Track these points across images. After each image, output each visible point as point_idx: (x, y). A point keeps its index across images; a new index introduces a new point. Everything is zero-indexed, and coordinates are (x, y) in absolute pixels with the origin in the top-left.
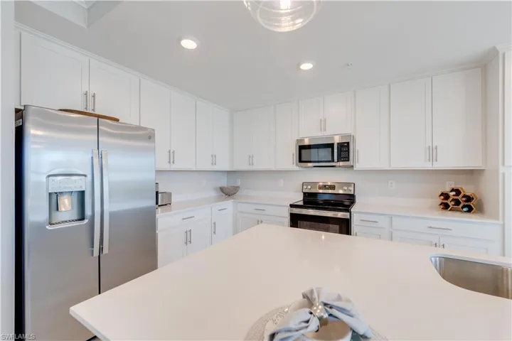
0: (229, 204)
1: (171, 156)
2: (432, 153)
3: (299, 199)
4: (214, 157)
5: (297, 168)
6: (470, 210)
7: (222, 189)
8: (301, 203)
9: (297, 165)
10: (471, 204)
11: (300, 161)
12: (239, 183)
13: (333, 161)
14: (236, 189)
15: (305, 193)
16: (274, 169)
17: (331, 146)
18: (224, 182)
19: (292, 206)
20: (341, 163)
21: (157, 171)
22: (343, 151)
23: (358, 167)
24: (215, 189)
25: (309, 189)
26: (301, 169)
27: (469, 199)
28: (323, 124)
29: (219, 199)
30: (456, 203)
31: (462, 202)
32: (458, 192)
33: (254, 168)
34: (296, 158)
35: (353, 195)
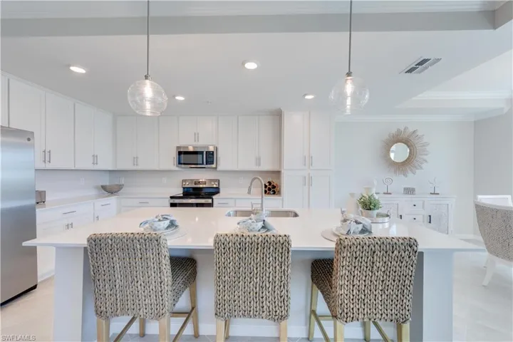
0: (113, 200)
1: (47, 155)
2: (258, 161)
3: (180, 192)
4: (95, 157)
5: (177, 169)
6: (274, 193)
7: (104, 188)
8: (182, 195)
9: (177, 166)
10: (275, 189)
11: (180, 163)
12: (122, 181)
13: (203, 164)
14: (120, 187)
15: (184, 188)
16: (157, 169)
17: (202, 153)
18: (106, 181)
19: (172, 197)
20: (209, 166)
21: (36, 170)
22: (210, 158)
23: (219, 168)
24: (96, 188)
25: (188, 185)
26: (180, 169)
27: (274, 187)
28: (196, 136)
29: (99, 196)
30: (269, 189)
31: (272, 189)
32: (270, 183)
33: (139, 168)
34: (176, 161)
35: (218, 188)
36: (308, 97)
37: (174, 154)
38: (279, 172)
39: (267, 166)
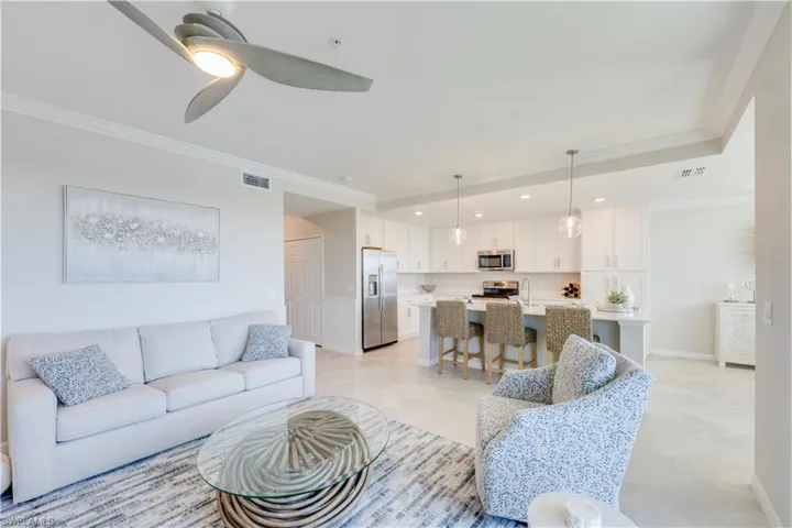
2: (557, 263)
3: (482, 293)
4: (419, 263)
5: (478, 272)
6: (576, 296)
7: (423, 287)
9: (478, 269)
10: (577, 292)
11: (480, 266)
12: (435, 282)
13: (501, 267)
14: (434, 287)
15: (485, 288)
17: (499, 256)
18: (425, 282)
20: (507, 268)
22: (507, 261)
23: (516, 270)
25: (488, 286)
26: (481, 272)
27: (577, 290)
28: (495, 241)
30: (571, 292)
31: (572, 291)
32: (571, 285)
33: (449, 271)
34: (477, 265)
35: (517, 290)
36: (597, 200)
37: (476, 258)
38: (579, 274)
39: (566, 268)
